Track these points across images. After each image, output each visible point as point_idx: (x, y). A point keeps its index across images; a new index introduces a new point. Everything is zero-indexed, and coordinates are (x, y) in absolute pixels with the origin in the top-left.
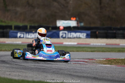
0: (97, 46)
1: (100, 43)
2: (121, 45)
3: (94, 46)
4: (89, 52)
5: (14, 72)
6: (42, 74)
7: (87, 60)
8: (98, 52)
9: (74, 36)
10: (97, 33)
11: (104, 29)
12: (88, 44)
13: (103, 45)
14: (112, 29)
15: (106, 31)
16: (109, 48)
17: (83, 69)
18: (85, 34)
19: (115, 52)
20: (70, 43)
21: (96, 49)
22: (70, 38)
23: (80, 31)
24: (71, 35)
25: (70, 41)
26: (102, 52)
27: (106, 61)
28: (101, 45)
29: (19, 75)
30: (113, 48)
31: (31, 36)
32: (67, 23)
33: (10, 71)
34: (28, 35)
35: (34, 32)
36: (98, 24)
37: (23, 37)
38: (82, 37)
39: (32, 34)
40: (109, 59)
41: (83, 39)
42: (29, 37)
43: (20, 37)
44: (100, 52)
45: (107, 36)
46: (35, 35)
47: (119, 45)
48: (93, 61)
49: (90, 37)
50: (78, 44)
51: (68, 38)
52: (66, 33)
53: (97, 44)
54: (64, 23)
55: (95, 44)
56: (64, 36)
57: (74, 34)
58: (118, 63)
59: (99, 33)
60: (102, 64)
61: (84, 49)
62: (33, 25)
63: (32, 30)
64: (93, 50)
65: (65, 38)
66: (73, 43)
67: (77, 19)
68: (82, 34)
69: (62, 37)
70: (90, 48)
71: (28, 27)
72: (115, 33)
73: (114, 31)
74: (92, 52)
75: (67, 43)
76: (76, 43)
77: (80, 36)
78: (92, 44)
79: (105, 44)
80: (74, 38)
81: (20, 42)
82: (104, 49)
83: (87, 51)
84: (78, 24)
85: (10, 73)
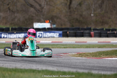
0: (68, 44)
1: (70, 41)
2: (87, 42)
3: (66, 44)
4: (63, 48)
5: (5, 63)
6: (29, 65)
7: (62, 54)
8: (69, 48)
9: (49, 36)
10: (68, 32)
11: (73, 29)
12: (61, 42)
13: (73, 43)
14: (80, 29)
15: (75, 31)
16: (78, 45)
17: (60, 60)
18: (58, 34)
19: (84, 48)
20: (46, 42)
21: (68, 46)
22: (46, 37)
23: (53, 31)
24: (46, 35)
25: (46, 40)
26: (73, 48)
27: (77, 54)
28: (71, 43)
29: (10, 66)
30: (81, 45)
31: (13, 36)
32: (42, 25)
33: (2, 63)
34: (11, 36)
35: (15, 33)
36: (68, 26)
37: (7, 38)
38: (55, 36)
39: (14, 35)
40: (79, 53)
41: (57, 38)
42: (12, 37)
43: (4, 38)
44: (71, 48)
45: (76, 35)
46: (16, 36)
47: (86, 42)
48: (67, 54)
49: (62, 36)
50: (52, 42)
51: (44, 37)
52: (42, 34)
53: (68, 42)
54: (39, 25)
55: (66, 42)
56: (41, 36)
57: (49, 34)
58: (87, 56)
59: (69, 33)
60: (74, 57)
61: (58, 46)
62: (14, 27)
63: (14, 31)
64: (65, 46)
65: (41, 37)
66: (48, 42)
67: (51, 21)
68: (56, 34)
69: (39, 36)
70: (63, 45)
71: (10, 29)
72: (83, 33)
73: (82, 31)
74: (64, 48)
75: (43, 42)
76: (50, 42)
77: (54, 36)
78: (64, 42)
79: (74, 42)
80: (49, 37)
81: (4, 42)
82: (74, 45)
83: (61, 48)
84: (51, 25)
85: (3, 64)
